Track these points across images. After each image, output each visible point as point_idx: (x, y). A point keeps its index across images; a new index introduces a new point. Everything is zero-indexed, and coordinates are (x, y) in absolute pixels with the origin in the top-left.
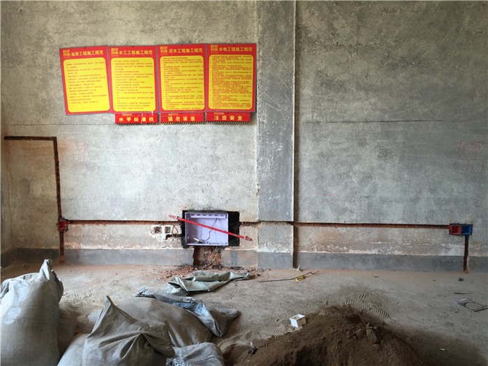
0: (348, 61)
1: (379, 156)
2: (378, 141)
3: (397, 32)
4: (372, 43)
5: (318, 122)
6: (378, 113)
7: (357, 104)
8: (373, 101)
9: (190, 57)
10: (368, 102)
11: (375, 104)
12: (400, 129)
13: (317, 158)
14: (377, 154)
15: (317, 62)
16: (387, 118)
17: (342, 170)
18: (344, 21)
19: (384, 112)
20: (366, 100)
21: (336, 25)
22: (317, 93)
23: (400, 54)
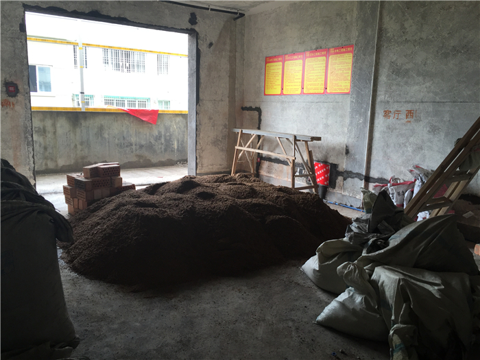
0: (412, 53)
1: (429, 132)
2: (430, 118)
3: (451, 25)
4: (431, 37)
5: (388, 102)
6: (431, 94)
7: (416, 87)
8: (428, 84)
9: (319, 58)
10: (424, 86)
11: (430, 87)
12: (448, 109)
13: (385, 129)
14: (428, 129)
15: (391, 55)
16: (438, 99)
17: (402, 140)
18: (412, 21)
19: (436, 94)
20: (423, 84)
21: (406, 25)
22: (389, 80)
23: (452, 45)
